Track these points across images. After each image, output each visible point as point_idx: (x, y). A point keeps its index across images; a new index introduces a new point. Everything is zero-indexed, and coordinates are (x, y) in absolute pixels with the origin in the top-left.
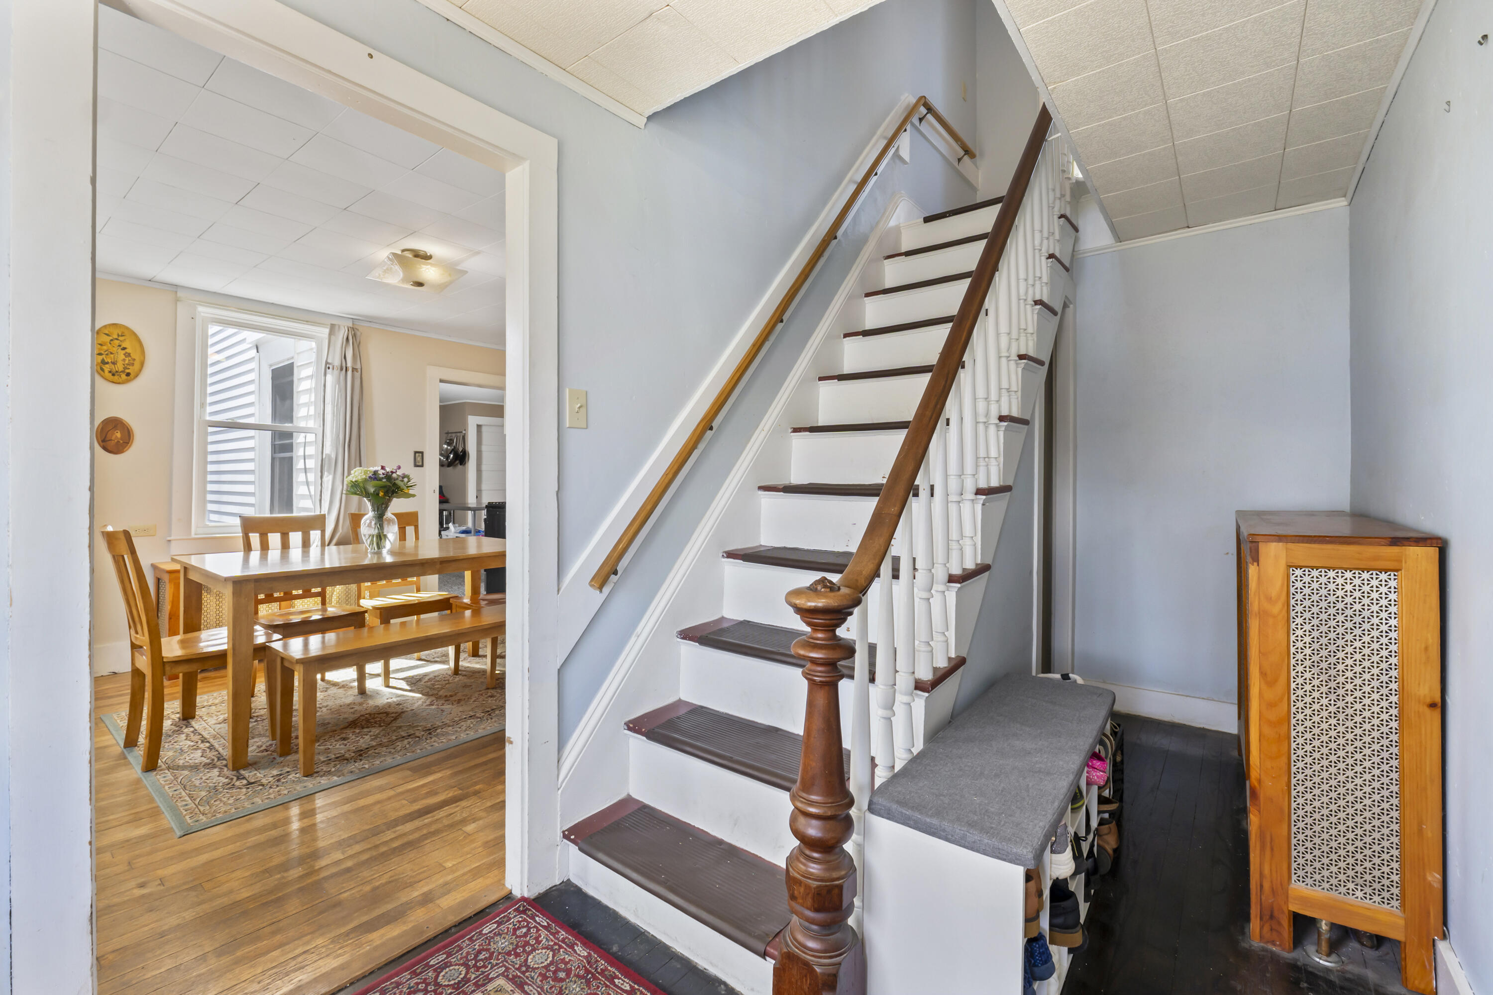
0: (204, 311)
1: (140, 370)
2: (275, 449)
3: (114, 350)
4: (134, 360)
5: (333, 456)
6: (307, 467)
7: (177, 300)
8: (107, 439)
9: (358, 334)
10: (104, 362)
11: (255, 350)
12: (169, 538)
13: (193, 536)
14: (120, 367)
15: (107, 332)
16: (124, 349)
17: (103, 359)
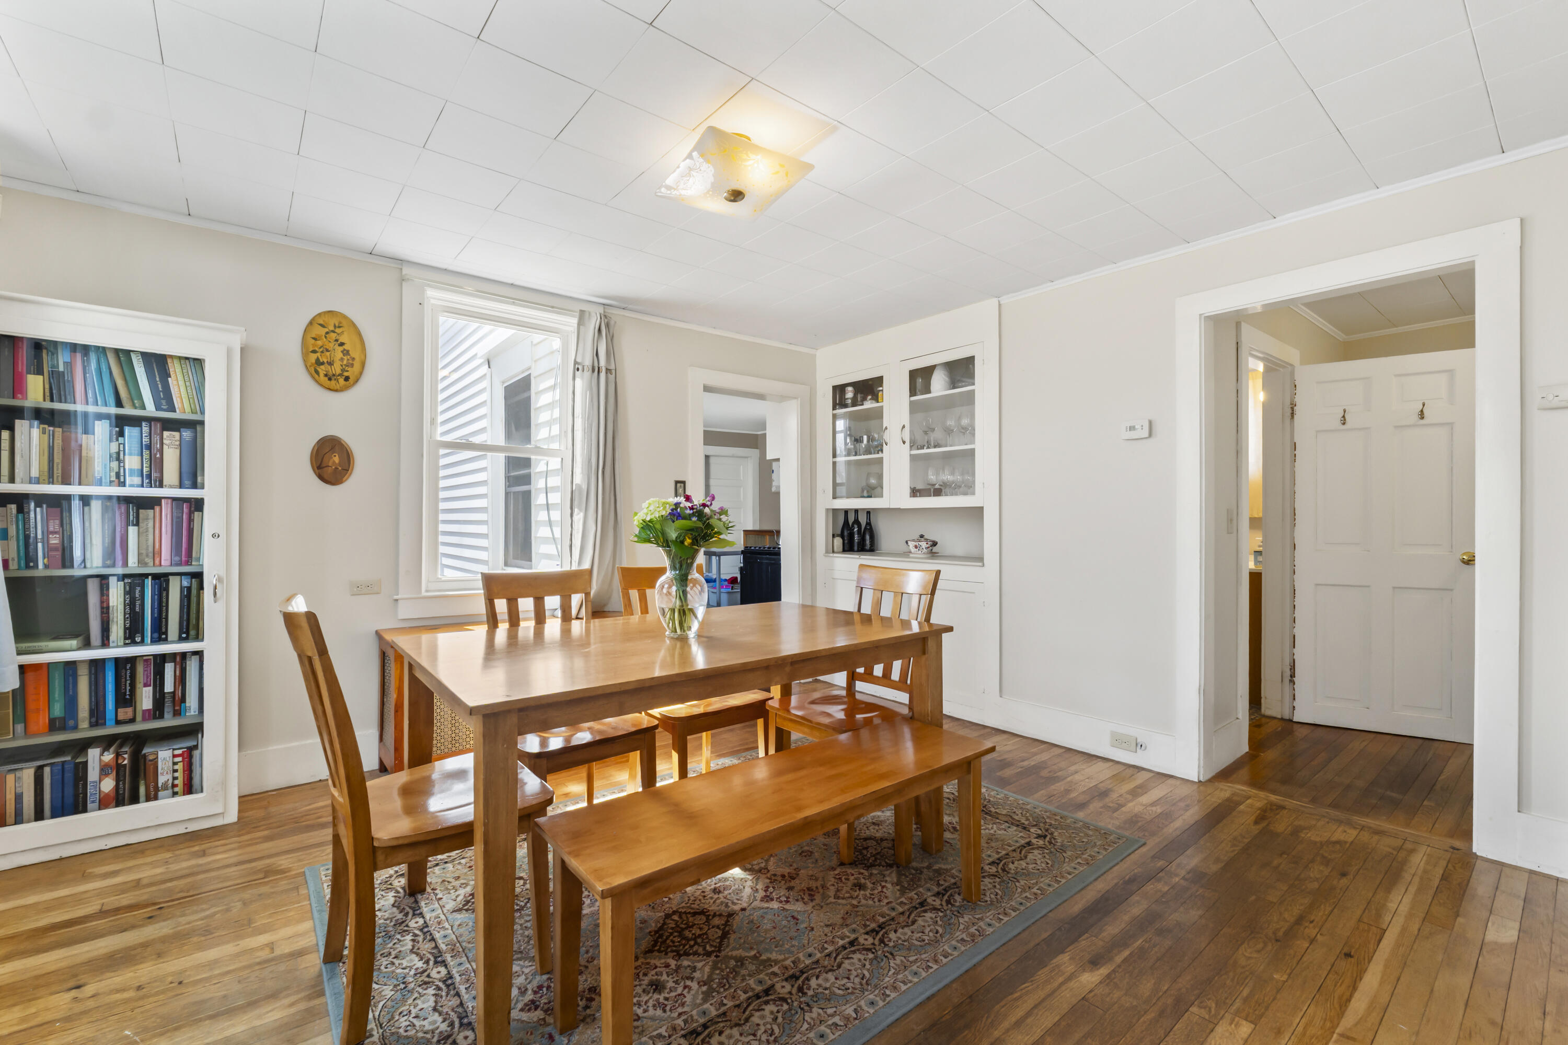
0: (434, 296)
1: (361, 373)
2: (511, 481)
3: (330, 346)
4: (353, 359)
5: (584, 487)
6: (549, 502)
7: (403, 279)
8: (324, 465)
9: (612, 323)
10: (319, 363)
11: (487, 366)
12: (396, 597)
13: (424, 594)
14: (337, 369)
15: (322, 322)
16: (342, 344)
17: (318, 358)
